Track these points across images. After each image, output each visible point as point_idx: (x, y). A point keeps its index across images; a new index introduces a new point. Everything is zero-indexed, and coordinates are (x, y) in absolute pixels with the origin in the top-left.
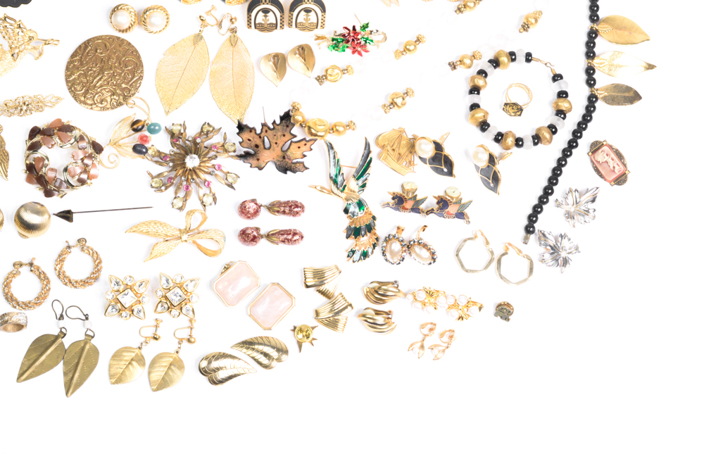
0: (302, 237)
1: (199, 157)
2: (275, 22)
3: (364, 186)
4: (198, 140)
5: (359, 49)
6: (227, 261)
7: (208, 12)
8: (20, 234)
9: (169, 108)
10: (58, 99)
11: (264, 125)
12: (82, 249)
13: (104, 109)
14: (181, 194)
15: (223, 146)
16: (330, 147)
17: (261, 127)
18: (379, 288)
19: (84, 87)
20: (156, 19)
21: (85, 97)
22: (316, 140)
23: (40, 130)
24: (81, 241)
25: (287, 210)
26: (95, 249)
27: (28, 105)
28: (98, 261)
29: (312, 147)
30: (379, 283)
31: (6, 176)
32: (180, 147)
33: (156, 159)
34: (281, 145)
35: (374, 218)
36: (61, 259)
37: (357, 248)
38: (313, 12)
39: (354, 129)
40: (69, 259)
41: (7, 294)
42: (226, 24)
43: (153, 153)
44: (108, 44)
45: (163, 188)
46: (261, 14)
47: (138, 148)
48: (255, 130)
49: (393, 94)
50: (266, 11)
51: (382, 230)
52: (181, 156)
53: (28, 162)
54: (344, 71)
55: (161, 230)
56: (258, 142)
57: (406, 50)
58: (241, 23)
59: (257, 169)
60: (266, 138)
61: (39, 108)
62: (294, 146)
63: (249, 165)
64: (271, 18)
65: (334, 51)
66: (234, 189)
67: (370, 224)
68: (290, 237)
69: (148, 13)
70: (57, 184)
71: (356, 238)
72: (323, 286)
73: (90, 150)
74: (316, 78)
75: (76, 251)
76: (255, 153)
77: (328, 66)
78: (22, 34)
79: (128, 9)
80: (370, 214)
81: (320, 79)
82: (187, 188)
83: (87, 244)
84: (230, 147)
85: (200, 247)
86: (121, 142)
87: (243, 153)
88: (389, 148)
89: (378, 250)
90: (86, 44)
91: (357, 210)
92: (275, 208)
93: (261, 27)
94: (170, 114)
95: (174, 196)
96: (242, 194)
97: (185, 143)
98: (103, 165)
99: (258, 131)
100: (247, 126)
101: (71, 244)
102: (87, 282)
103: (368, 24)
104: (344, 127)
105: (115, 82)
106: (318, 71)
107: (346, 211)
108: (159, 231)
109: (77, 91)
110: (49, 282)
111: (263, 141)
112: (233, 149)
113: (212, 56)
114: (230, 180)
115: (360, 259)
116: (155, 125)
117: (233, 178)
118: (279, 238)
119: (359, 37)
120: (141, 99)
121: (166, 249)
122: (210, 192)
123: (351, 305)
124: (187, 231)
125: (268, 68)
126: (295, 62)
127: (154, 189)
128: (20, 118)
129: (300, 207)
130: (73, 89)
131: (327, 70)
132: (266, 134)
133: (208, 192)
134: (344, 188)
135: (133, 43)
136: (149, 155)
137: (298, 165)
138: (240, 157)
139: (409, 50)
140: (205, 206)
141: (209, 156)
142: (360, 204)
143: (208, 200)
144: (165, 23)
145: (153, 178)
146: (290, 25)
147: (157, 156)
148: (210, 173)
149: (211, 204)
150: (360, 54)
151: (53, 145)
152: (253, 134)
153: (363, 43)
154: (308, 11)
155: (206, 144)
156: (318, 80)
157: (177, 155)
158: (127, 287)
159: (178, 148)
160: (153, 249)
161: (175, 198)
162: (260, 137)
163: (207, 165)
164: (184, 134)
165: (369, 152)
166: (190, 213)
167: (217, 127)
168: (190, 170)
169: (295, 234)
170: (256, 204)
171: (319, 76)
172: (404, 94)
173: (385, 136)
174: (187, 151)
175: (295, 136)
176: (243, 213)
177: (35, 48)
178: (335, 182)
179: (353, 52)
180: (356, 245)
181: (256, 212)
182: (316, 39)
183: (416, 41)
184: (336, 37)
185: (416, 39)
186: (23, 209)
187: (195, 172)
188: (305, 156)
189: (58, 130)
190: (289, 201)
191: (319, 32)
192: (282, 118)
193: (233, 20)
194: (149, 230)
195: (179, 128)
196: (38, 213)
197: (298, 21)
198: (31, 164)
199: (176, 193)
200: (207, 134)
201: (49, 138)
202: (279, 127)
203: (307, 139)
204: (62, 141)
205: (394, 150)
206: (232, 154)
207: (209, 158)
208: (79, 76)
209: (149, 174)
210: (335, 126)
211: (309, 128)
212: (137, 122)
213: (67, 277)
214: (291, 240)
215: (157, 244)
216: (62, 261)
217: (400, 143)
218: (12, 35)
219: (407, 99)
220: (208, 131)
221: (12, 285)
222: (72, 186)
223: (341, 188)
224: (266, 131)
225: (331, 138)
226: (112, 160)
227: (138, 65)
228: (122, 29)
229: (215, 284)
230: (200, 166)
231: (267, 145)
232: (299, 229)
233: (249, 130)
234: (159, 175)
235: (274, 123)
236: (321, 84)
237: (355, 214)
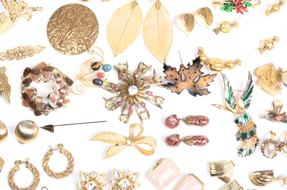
0: (208, 141)
1: (138, 87)
3: (248, 105)
4: (137, 76)
5: (242, 10)
8: (19, 141)
9: (116, 51)
10: (43, 48)
11: (182, 66)
12: (61, 152)
13: (73, 54)
14: (126, 112)
15: (153, 78)
17: (180, 67)
18: (261, 176)
19: (59, 39)
21: (60, 46)
22: (216, 75)
23: (31, 70)
24: (60, 146)
25: (198, 123)
26: (69, 151)
27: (22, 53)
28: (71, 160)
29: (213, 79)
30: (260, 172)
31: (9, 102)
32: (124, 80)
33: (108, 88)
34: (192, 79)
35: (255, 126)
36: (46, 158)
37: (245, 147)
39: (240, 65)
40: (52, 158)
41: (11, 184)
43: (107, 84)
44: (75, 10)
45: (114, 108)
47: (96, 81)
48: (176, 69)
49: (266, 40)
51: (261, 133)
52: (125, 87)
53: (23, 92)
54: (233, 25)
55: (113, 138)
56: (178, 77)
57: (273, 10)
59: (176, 93)
60: (183, 74)
61: (31, 55)
62: (201, 79)
63: (171, 91)
65: (224, 11)
66: (162, 108)
67: (252, 131)
68: (200, 141)
70: (43, 107)
71: (243, 140)
72: (223, 175)
73: (64, 83)
74: (214, 30)
75: (56, 153)
76: (175, 84)
77: (222, 21)
78: (18, 5)
80: (252, 123)
81: (216, 31)
82: (130, 109)
83: (64, 148)
84: (158, 79)
86: (85, 77)
87: (167, 84)
88: (263, 77)
89: (258, 148)
90: (61, 9)
91: (243, 121)
92: (189, 121)
94: (117, 57)
95: (121, 113)
97: (128, 77)
98: (73, 93)
99: (178, 70)
100: (170, 67)
101: (53, 147)
102: (64, 175)
104: (233, 64)
105: (80, 36)
106: (214, 25)
107: (237, 121)
108: (112, 139)
109: (55, 42)
110: (38, 175)
111: (181, 77)
112: (160, 81)
113: (144, 16)
114: (158, 102)
115: (247, 155)
116: (108, 65)
117: (161, 101)
118: (193, 142)
119: (243, 2)
120: (98, 48)
121: (117, 152)
122: (146, 110)
123: (242, 188)
124: (131, 138)
125: (181, 23)
126: (199, 19)
127: (107, 109)
128: (18, 61)
129: (206, 120)
130: (52, 40)
131: (221, 25)
132: (183, 72)
133: (144, 110)
134: (235, 106)
135: (91, 9)
136: (104, 86)
137: (204, 91)
138: (165, 86)
139: (275, 10)
141: (144, 86)
142: (246, 117)
143: (144, 116)
145: (107, 101)
147: (109, 86)
148: (145, 98)
150: (242, 13)
151: (39, 81)
152: (174, 71)
153: (244, 6)
155: (142, 77)
156: (215, 32)
157: (122, 86)
158: (91, 179)
159: (123, 81)
160: (108, 151)
161: (122, 115)
162: (179, 74)
163: (143, 92)
164: (127, 70)
165: (251, 81)
166: (133, 126)
167: (149, 65)
168: (132, 96)
169: (203, 139)
170: (177, 119)
171: (215, 29)
172: (272, 40)
173: (260, 69)
174: (129, 83)
175: (203, 73)
176: (168, 125)
177: (26, 14)
178: (229, 102)
179: (237, 12)
180: (244, 145)
181: (177, 124)
182: (213, 4)
183: (279, 4)
184: (227, 3)
186: (21, 125)
187: (135, 98)
188: (208, 85)
189: (43, 70)
190: (198, 116)
192: (194, 62)
194: (105, 139)
195: (123, 66)
196: (30, 127)
198: (25, 93)
199: (122, 111)
200: (142, 71)
201: (36, 75)
202: (192, 67)
203: (211, 75)
204: (45, 78)
205: (267, 79)
206: (159, 84)
207: (144, 87)
208: (56, 32)
209: (104, 99)
210: (228, 63)
211: (211, 65)
212: (95, 64)
213: (51, 171)
214: (200, 143)
215: (111, 148)
216: (47, 160)
217: (270, 74)
218: (10, 6)
219: (275, 43)
220: (143, 69)
221: (15, 177)
222: (53, 108)
223: (233, 106)
224: (183, 70)
225: (225, 71)
226: (79, 89)
227: (95, 24)
229: (150, 175)
230: (138, 93)
231: (183, 78)
232: (206, 135)
233: (172, 69)
234: (110, 99)
235: (189, 64)
236: (217, 35)
237: (243, 124)
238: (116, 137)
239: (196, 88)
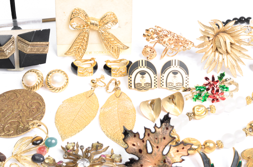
1: (89, 161)
2: (150, 82)
5: (218, 97)
7: (98, 79)
11: (147, 129)
17: (144, 132)
20: (58, 78)
34: (162, 149)
38: (179, 74)
42: (112, 86)
43: (50, 162)
44: (18, 95)
46: (139, 75)
47: (37, 157)
48: (139, 135)
50: (143, 73)
54: (209, 108)
56: (142, 147)
60: (148, 143)
62: (173, 150)
64: (147, 79)
69: (51, 74)
76: (139, 159)
99: (142, 137)
100: (131, 131)
103: (224, 74)
104: (213, 144)
111: (146, 146)
112: (119, 159)
116: (52, 138)
132: (149, 138)
136: (45, 164)
138: (126, 164)
144: (65, 83)
146: (162, 85)
147: (53, 164)
150: (218, 102)
154: (175, 73)
162: (143, 141)
165: (239, 158)
167: (105, 145)
171: (188, 113)
175: (174, 138)
179: (213, 101)
188: (183, 160)
192: (162, 121)
195: (73, 145)
197: (168, 82)
202: (160, 130)
206: (119, 164)
210: (206, 143)
212: (36, 137)
224: (149, 135)
228: (31, 86)
231: (150, 150)
233: (134, 134)
235: (155, 127)
239: (167, 164)
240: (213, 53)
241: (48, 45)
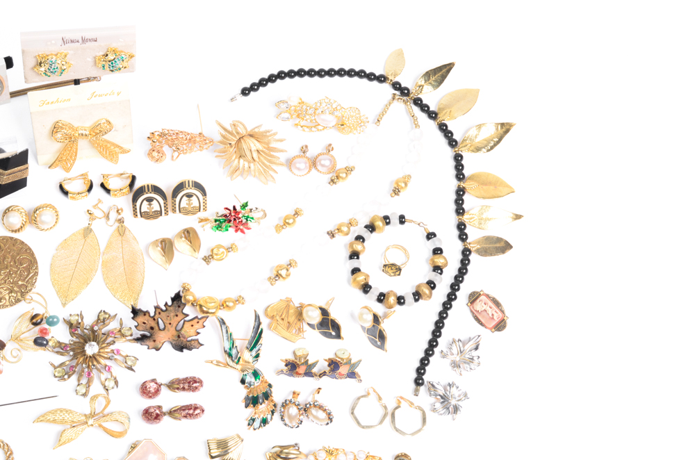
0: (203, 411)
1: (98, 344)
2: (159, 209)
3: (257, 356)
4: (96, 328)
5: (241, 227)
6: (133, 440)
7: (95, 206)
9: (65, 299)
11: (157, 308)
13: (3, 307)
14: (84, 381)
15: (120, 331)
16: (222, 322)
17: (154, 310)
18: (281, 452)
20: (46, 217)
22: (207, 317)
25: (186, 386)
26: (6, 441)
28: (9, 453)
29: (204, 324)
30: (280, 447)
32: (79, 336)
33: (57, 350)
34: (174, 325)
35: (270, 386)
37: (256, 416)
38: (194, 197)
39: (243, 304)
42: (113, 215)
43: (54, 344)
44: (2, 245)
45: (66, 377)
46: (145, 203)
47: (40, 341)
48: (149, 313)
49: (277, 266)
50: (150, 200)
51: (278, 396)
52: (80, 345)
54: (230, 249)
55: (67, 417)
56: (153, 324)
57: (286, 224)
58: (127, 213)
59: (154, 350)
60: (159, 319)
62: (187, 325)
63: (147, 347)
64: (155, 206)
65: (217, 231)
66: (134, 371)
67: (267, 392)
68: (191, 412)
69: (38, 212)
71: (254, 406)
72: (227, 456)
74: (203, 259)
76: (151, 335)
77: (213, 245)
79: (18, 210)
80: (266, 382)
81: (207, 259)
82: (89, 374)
84: (126, 332)
85: (106, 430)
86: (22, 337)
87: (140, 336)
88: (278, 318)
89: (277, 416)
91: (253, 380)
92: (175, 385)
93: (146, 215)
94: (67, 306)
95: (77, 384)
96: (142, 375)
97: (83, 332)
98: (7, 360)
99: (152, 314)
100: (140, 310)
103: (247, 203)
104: (233, 302)
105: (11, 281)
106: (204, 251)
107: (243, 382)
108: (66, 418)
111: (158, 323)
112: (129, 333)
113: (103, 246)
114: (130, 363)
115: (260, 426)
116: (53, 317)
117: (132, 361)
118: (181, 414)
119: (240, 216)
120: (38, 294)
121: (74, 435)
122: (112, 376)
124: (92, 415)
125: (157, 253)
126: (181, 246)
127: (57, 379)
129: (199, 382)
131: (212, 250)
132: (160, 316)
133: (109, 377)
134: (239, 360)
135: (26, 242)
136: (50, 347)
137: (193, 342)
138: (137, 340)
139: (288, 224)
140: (107, 390)
141: (107, 342)
142: (256, 374)
143: (110, 384)
144: (55, 220)
145: (55, 368)
146: (174, 210)
147: (58, 347)
148: (109, 358)
149: (113, 388)
150: (243, 232)
152: (147, 316)
153: (244, 221)
154: (189, 196)
155: (104, 330)
156: (205, 260)
157: (77, 344)
159: (77, 338)
160: (61, 436)
161: (79, 385)
162: (154, 319)
163: (106, 350)
164: (81, 324)
165: (260, 324)
166: (94, 398)
167: (112, 314)
168: (90, 357)
169: (196, 408)
170: (156, 383)
171: (205, 257)
172: (288, 266)
173: (273, 307)
174: (86, 340)
175: (187, 315)
176: (144, 393)
178: (230, 355)
179: (236, 231)
180: (255, 413)
181: (157, 391)
182: (200, 222)
183: (294, 215)
184: (219, 218)
185: (294, 213)
187: (96, 359)
188: (198, 333)
190: (187, 378)
191: (202, 214)
192: (173, 300)
193: (120, 211)
194: (56, 418)
195: (77, 318)
197: (181, 207)
199: (79, 380)
200: (104, 321)
202: (171, 308)
203: (199, 317)
205: (283, 319)
206: (130, 338)
207: (108, 344)
209: (52, 364)
210: (225, 302)
211: (201, 306)
212: (36, 316)
214: (192, 414)
215: (64, 430)
217: (288, 312)
219: (291, 270)
220: (104, 319)
223: (236, 361)
224: (160, 313)
225: (222, 314)
226: (14, 354)
227: (33, 262)
228: (14, 229)
230: (99, 352)
231: (162, 326)
232: (199, 402)
233: (143, 313)
234: (61, 365)
235: (166, 304)
236: (208, 264)
237: (252, 383)
238: (70, 415)
240: (237, 160)
241: (27, 168)
